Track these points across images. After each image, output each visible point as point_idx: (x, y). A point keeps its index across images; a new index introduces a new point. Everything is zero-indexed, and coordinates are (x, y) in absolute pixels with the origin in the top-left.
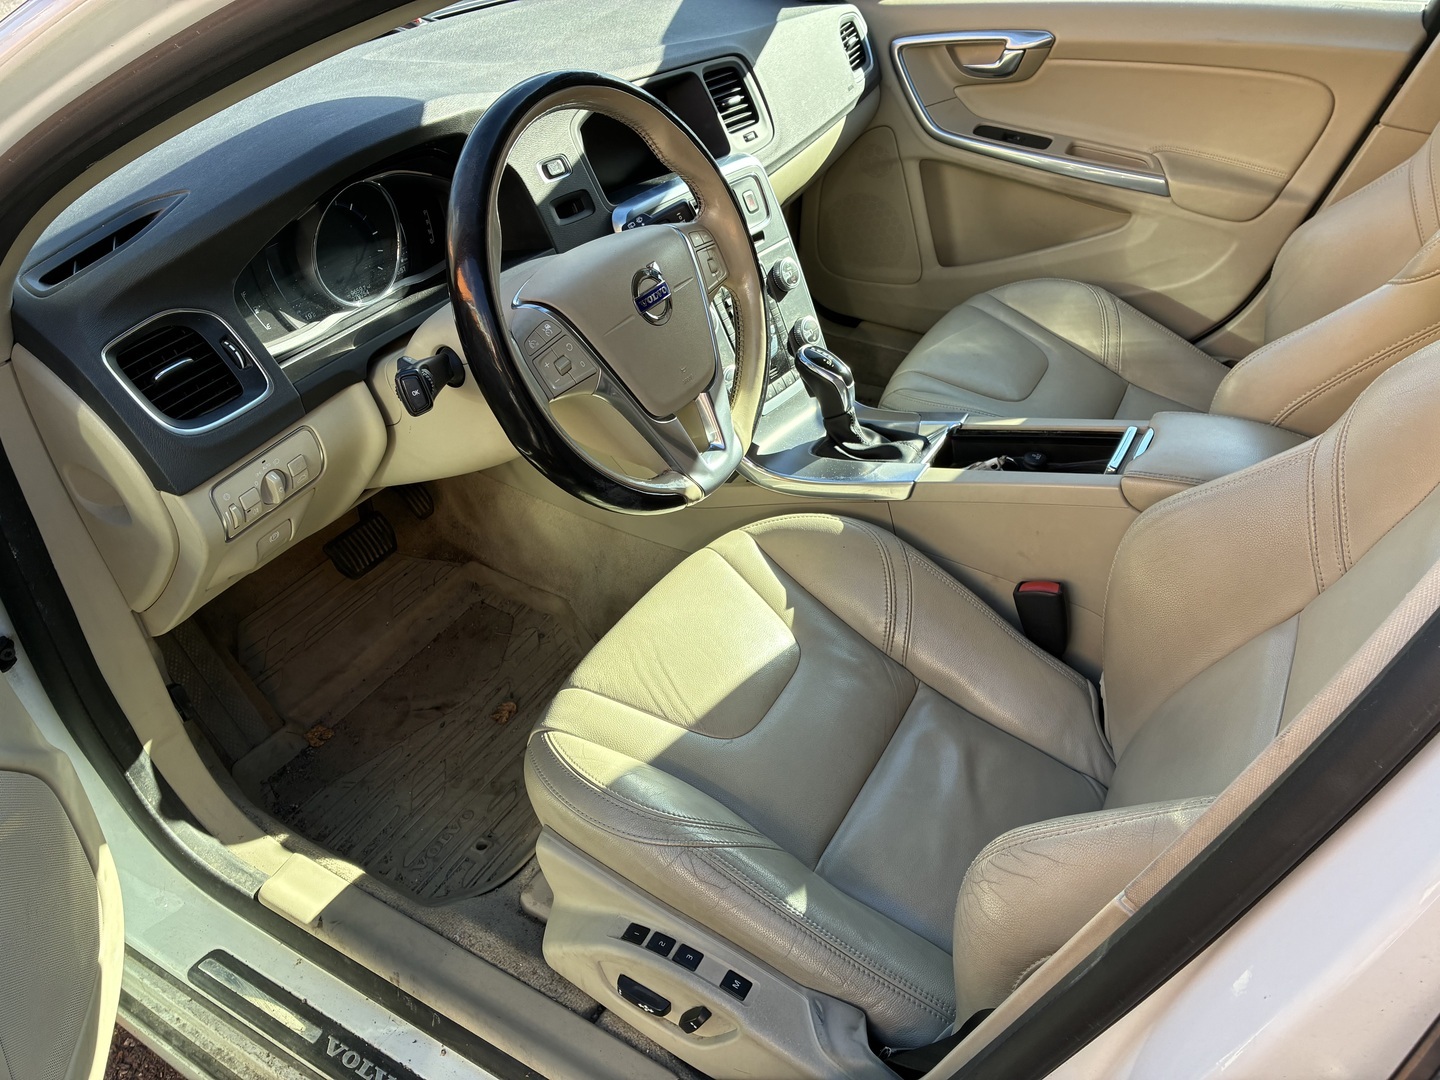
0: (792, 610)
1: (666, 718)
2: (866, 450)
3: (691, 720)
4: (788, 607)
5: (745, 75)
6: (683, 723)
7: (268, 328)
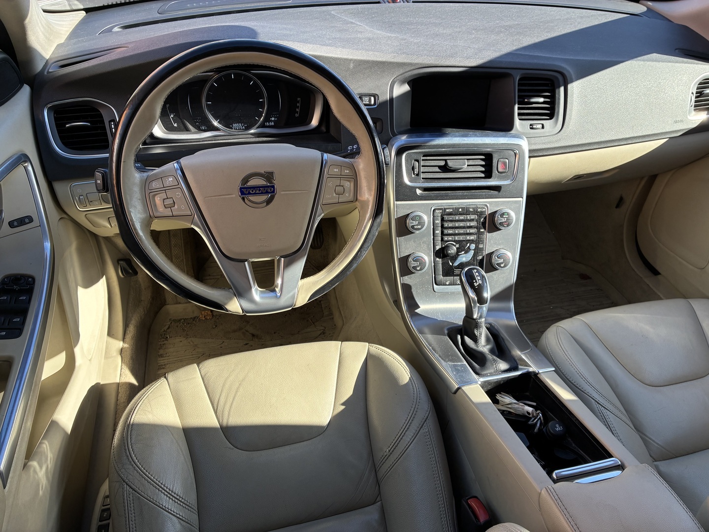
0: (343, 407)
1: (216, 413)
2: (472, 349)
3: (225, 424)
4: (343, 404)
5: (559, 87)
6: (221, 421)
7: (175, 125)
